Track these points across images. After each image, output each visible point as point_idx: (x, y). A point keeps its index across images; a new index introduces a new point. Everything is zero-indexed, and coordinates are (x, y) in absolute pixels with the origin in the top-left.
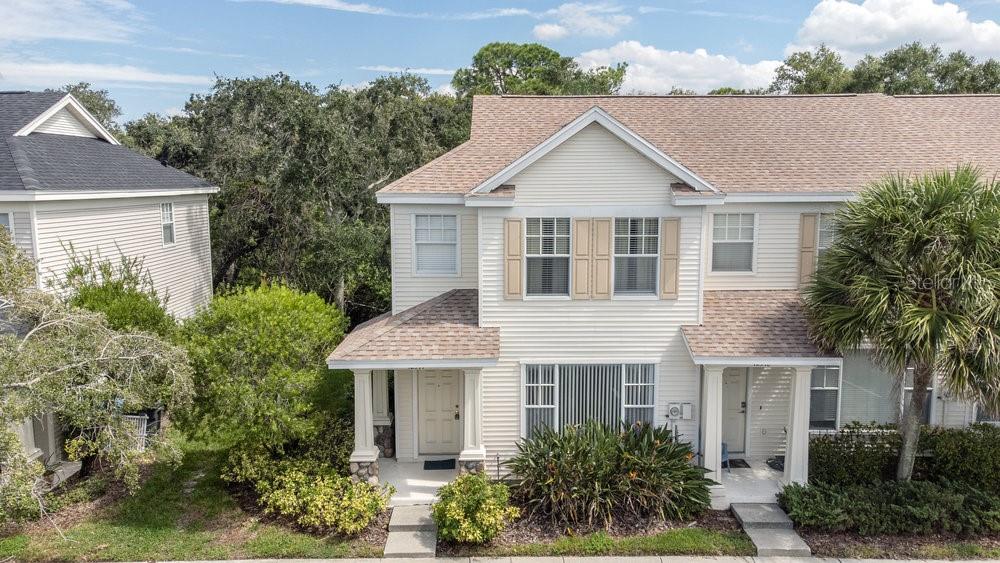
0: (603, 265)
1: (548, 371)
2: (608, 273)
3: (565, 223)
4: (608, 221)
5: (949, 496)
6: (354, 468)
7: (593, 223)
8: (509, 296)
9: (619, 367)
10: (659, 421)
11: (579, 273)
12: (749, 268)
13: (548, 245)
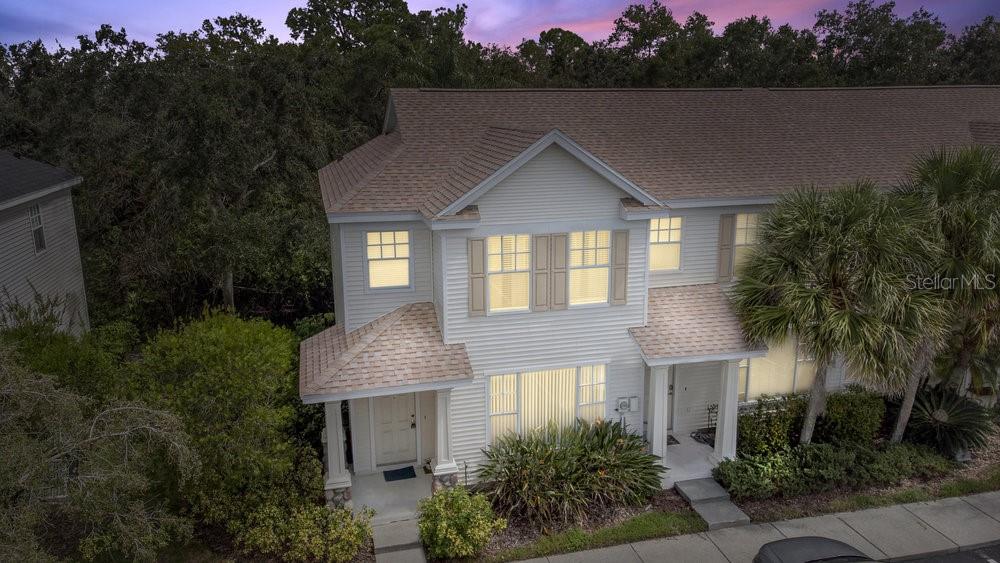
0: (560, 278)
1: (510, 380)
2: (564, 285)
4: (565, 236)
5: (842, 455)
6: (329, 496)
7: (552, 238)
8: (473, 313)
10: (610, 415)
11: (538, 285)
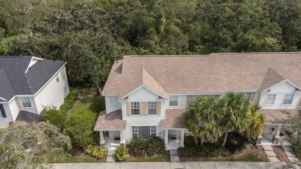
0: (146, 110)
1: (136, 127)
2: (147, 111)
3: (138, 103)
4: (147, 103)
6: (101, 145)
7: (144, 103)
8: (128, 115)
9: (150, 126)
10: (157, 135)
11: (141, 111)
12: (177, 105)
13: (135, 107)
